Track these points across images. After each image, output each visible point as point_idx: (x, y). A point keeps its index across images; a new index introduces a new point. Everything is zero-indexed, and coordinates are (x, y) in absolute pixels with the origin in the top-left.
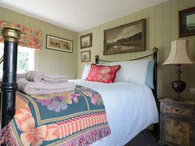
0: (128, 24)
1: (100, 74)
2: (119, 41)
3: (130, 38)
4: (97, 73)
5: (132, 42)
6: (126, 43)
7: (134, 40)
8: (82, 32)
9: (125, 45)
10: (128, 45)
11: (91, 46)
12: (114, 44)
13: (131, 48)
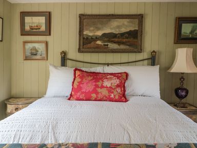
0: (118, 15)
1: (102, 87)
2: (104, 35)
3: (122, 35)
4: (97, 86)
5: (125, 40)
6: (116, 40)
7: (127, 38)
8: (24, 4)
9: (115, 42)
10: (119, 43)
11: (50, 35)
12: (97, 38)
13: (122, 47)
